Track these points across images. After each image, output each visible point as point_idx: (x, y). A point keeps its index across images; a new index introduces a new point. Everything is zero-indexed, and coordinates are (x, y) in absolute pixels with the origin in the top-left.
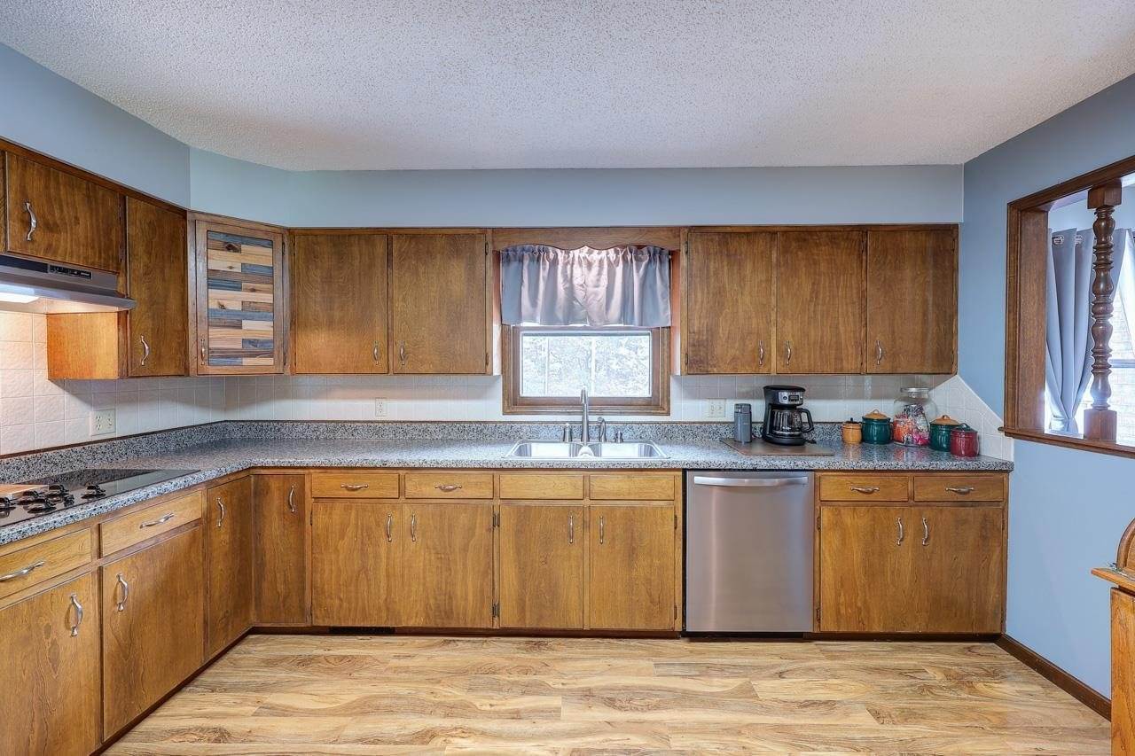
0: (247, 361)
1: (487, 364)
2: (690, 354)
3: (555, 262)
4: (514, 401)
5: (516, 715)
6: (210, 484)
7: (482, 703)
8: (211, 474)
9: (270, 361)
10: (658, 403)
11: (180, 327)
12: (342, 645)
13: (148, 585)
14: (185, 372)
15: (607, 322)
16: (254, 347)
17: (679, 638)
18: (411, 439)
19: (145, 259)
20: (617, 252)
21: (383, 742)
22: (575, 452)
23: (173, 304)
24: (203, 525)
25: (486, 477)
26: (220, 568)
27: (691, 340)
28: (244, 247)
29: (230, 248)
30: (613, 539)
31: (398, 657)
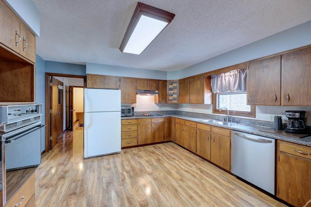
0: (173, 101)
1: (203, 102)
2: (249, 99)
3: (222, 77)
4: (216, 111)
5: (186, 164)
6: (165, 117)
7: (184, 160)
8: (164, 116)
9: (176, 101)
10: (252, 114)
11: (165, 96)
12: (179, 147)
13: (156, 128)
14: (166, 103)
15: (234, 91)
16: (174, 99)
17: (234, 176)
18: (197, 116)
19: (161, 88)
20: (237, 71)
21: (170, 156)
22: (224, 124)
23: (165, 93)
24: (163, 123)
25: (195, 123)
26: (166, 130)
27: (249, 95)
28: (173, 84)
29: (171, 84)
30: (216, 143)
31: (182, 151)
